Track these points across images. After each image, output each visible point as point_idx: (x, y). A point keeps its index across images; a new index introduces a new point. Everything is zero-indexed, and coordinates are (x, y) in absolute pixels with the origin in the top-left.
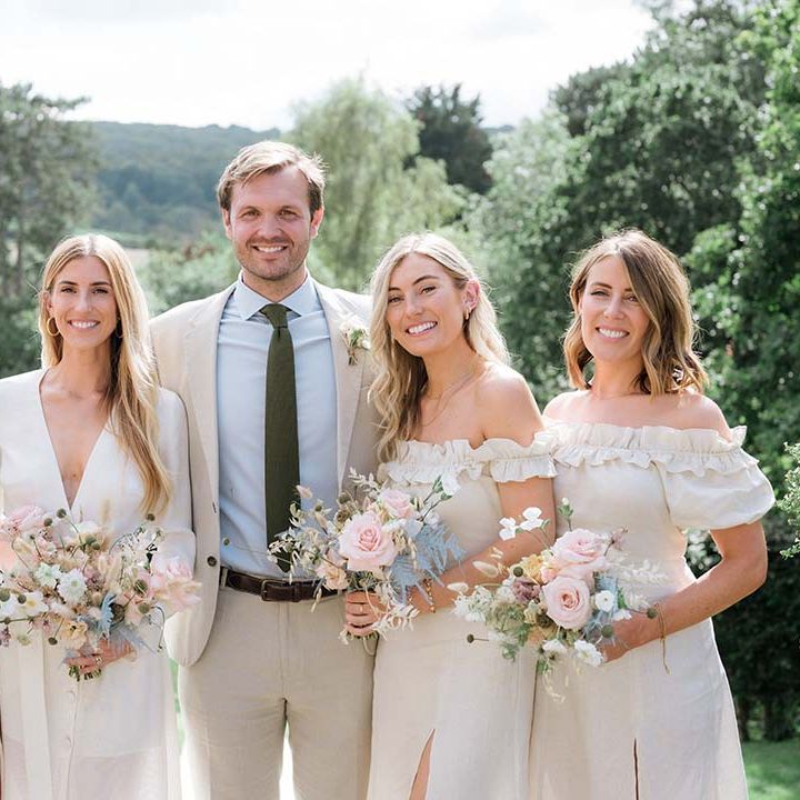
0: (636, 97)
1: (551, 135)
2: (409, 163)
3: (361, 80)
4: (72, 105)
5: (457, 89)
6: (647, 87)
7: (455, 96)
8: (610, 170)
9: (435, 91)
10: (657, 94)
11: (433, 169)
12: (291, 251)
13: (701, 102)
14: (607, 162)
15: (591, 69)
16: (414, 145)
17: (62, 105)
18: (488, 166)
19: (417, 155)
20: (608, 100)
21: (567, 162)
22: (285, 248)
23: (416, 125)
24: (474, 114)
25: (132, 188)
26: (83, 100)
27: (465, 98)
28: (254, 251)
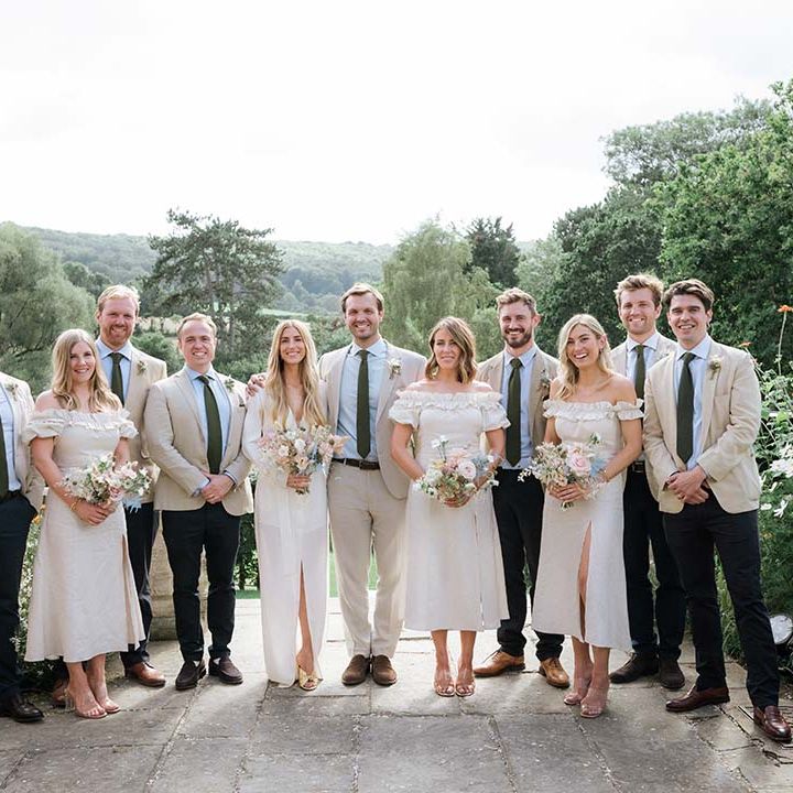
0: (602, 228)
1: (553, 251)
2: (467, 269)
3: (438, 218)
4: (263, 234)
5: (498, 221)
6: (609, 222)
7: (497, 225)
8: (588, 272)
9: (485, 222)
10: (615, 226)
11: (481, 273)
12: (370, 327)
13: (641, 231)
14: (584, 267)
15: (579, 208)
16: (470, 259)
17: (255, 233)
18: (517, 271)
19: (472, 264)
21: (562, 267)
22: (368, 325)
23: (470, 247)
24: (509, 236)
25: (298, 282)
26: (269, 231)
27: (504, 227)
28: (356, 327)
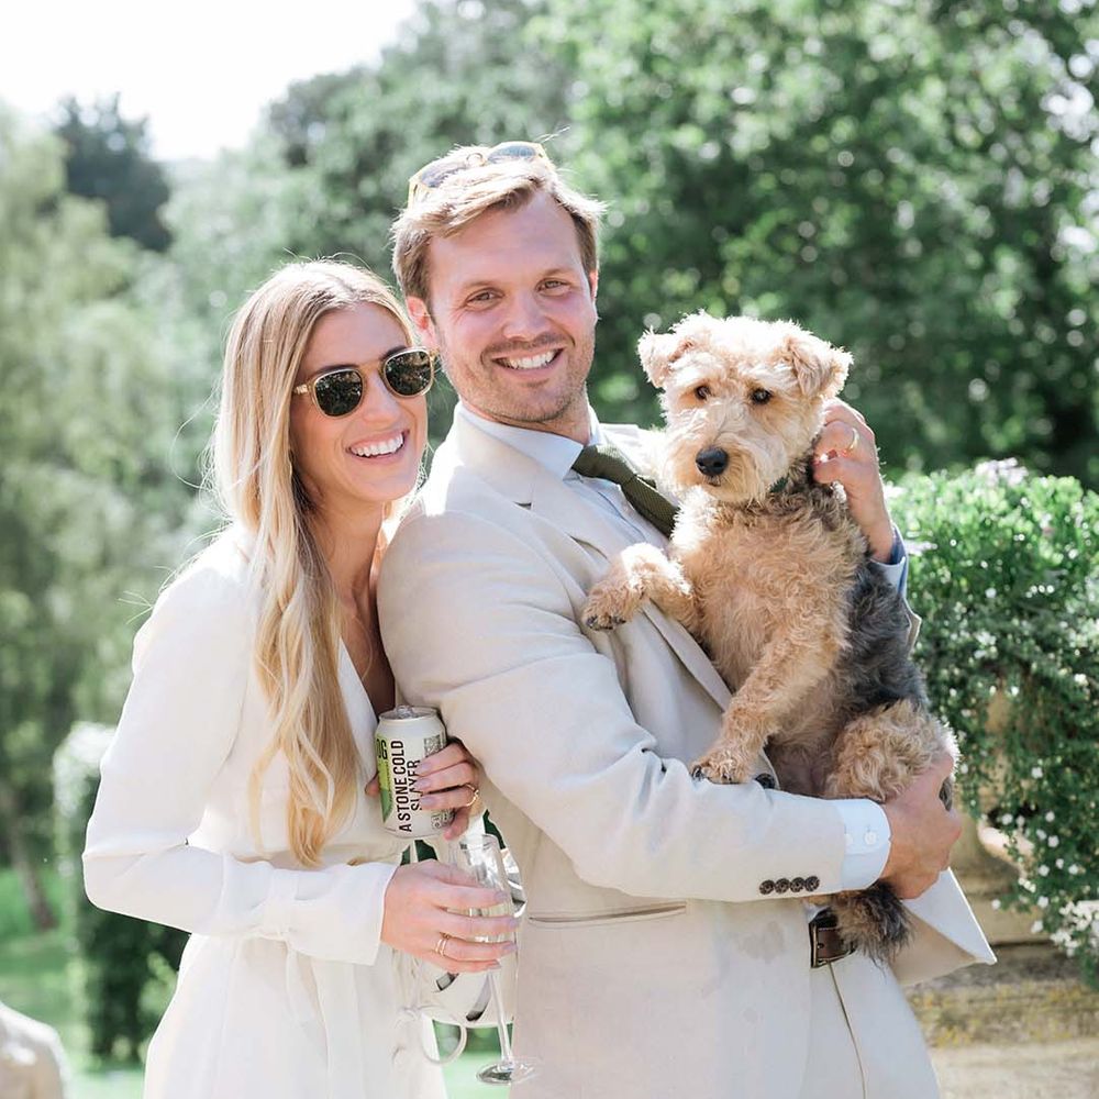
1: (261, 166)
2: (47, 208)
5: (115, 100)
7: (114, 108)
12: (570, 357)
15: (318, 76)
16: (54, 179)
18: (167, 213)
19: (60, 193)
20: (344, 116)
22: (557, 354)
23: (58, 149)
24: (142, 135)
28: (498, 369)
